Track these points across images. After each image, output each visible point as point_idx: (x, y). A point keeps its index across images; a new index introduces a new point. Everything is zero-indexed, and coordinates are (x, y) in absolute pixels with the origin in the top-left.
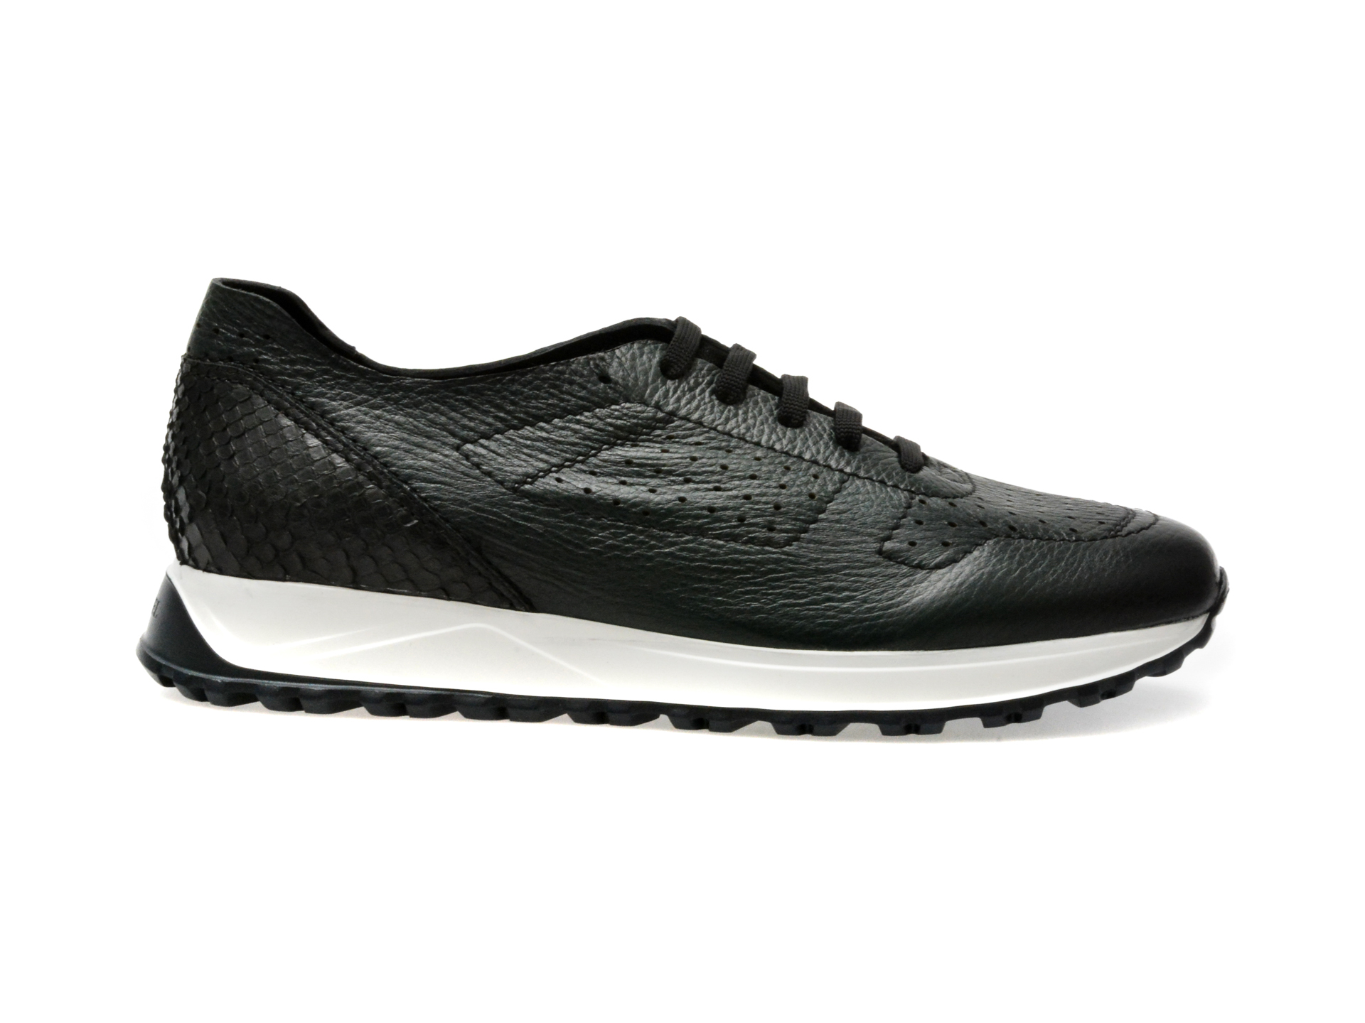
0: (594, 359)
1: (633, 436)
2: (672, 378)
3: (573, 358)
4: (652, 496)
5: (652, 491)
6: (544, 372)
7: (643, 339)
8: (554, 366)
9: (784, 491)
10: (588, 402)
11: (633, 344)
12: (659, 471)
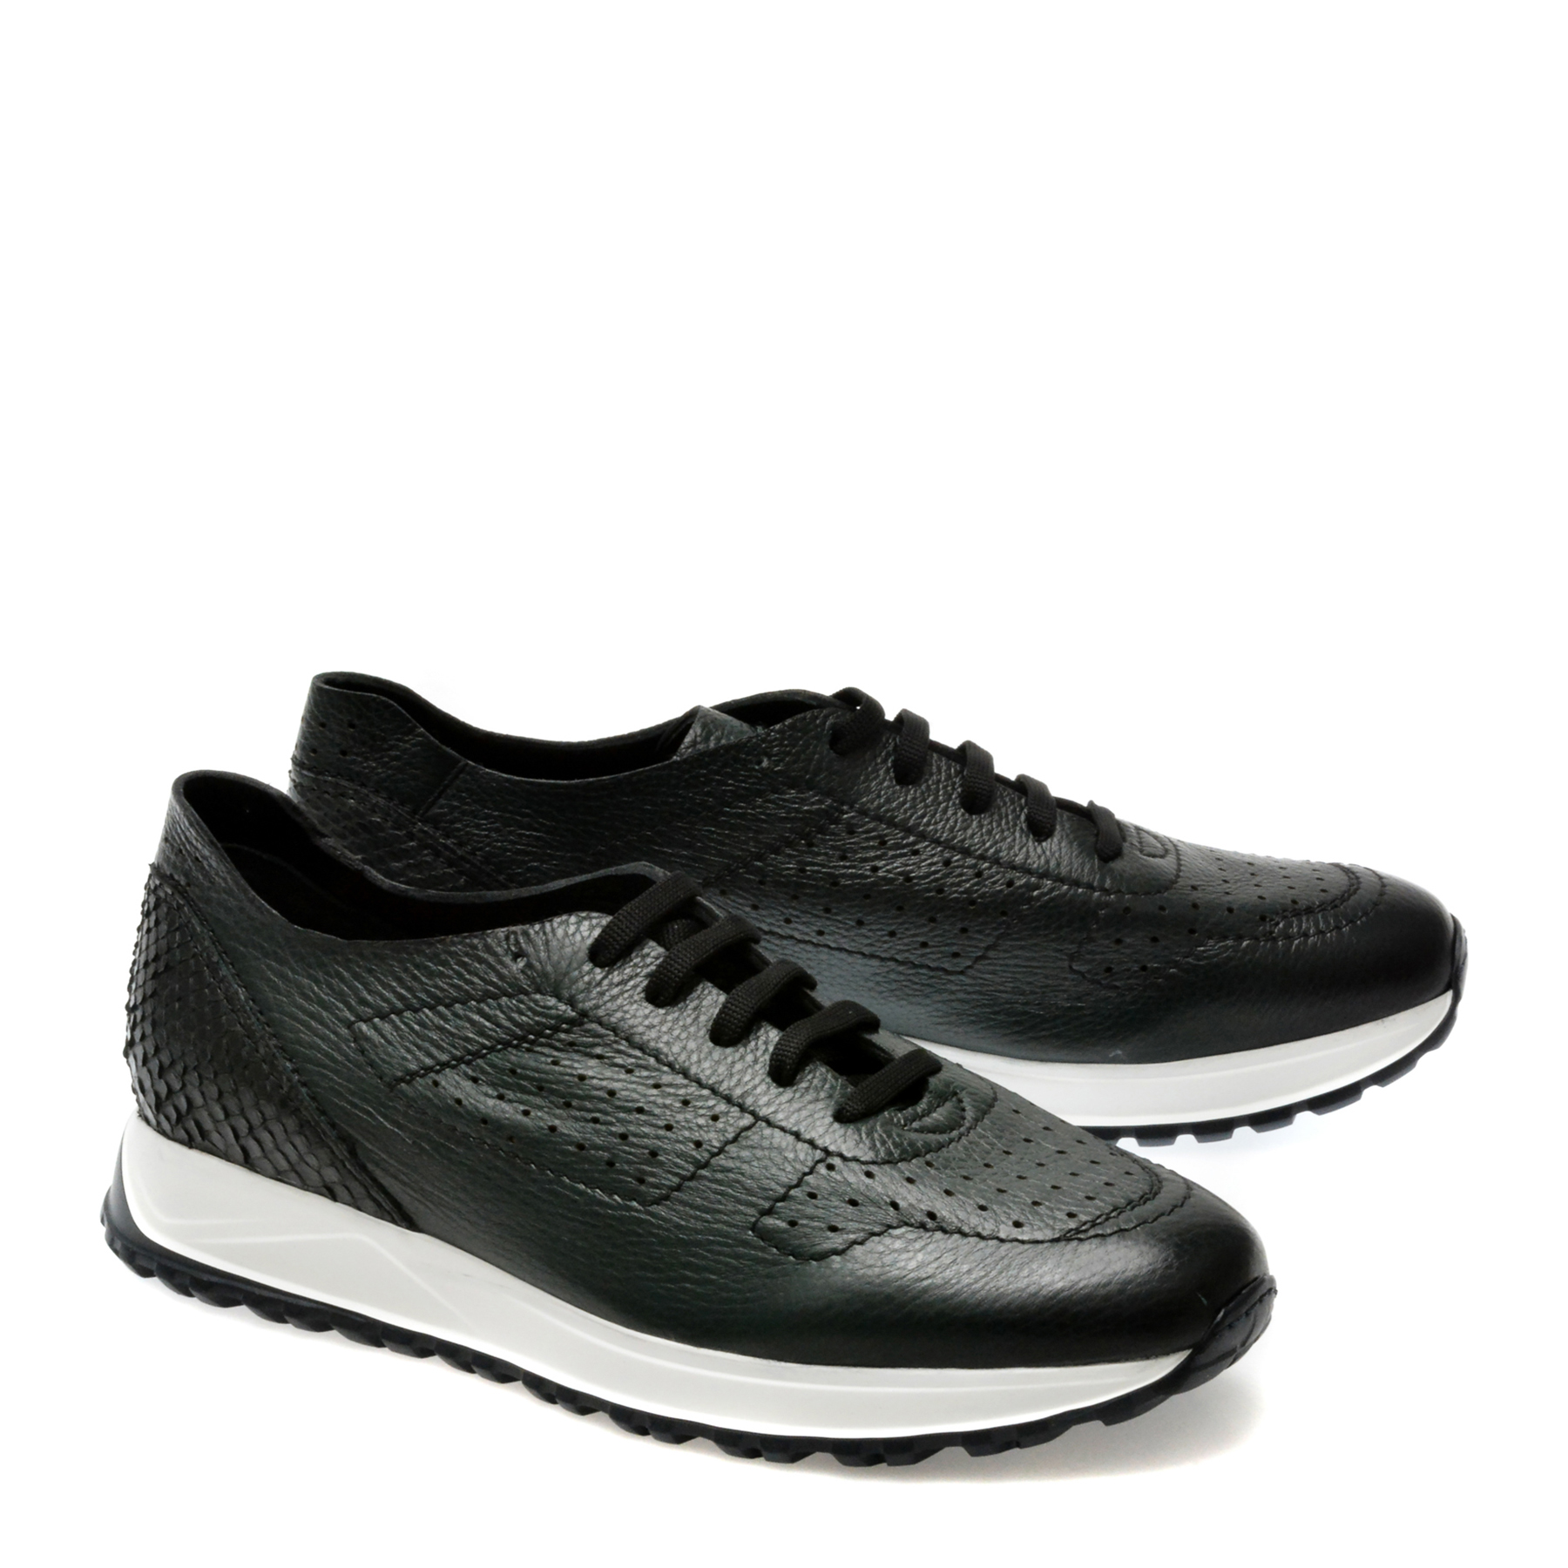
0: (515, 933)
1: (532, 1037)
2: (602, 966)
3: (489, 929)
4: (525, 1120)
5: (526, 1113)
6: (454, 944)
7: (583, 910)
8: (466, 938)
9: (669, 1134)
10: (495, 988)
11: (570, 915)
12: (541, 1088)
